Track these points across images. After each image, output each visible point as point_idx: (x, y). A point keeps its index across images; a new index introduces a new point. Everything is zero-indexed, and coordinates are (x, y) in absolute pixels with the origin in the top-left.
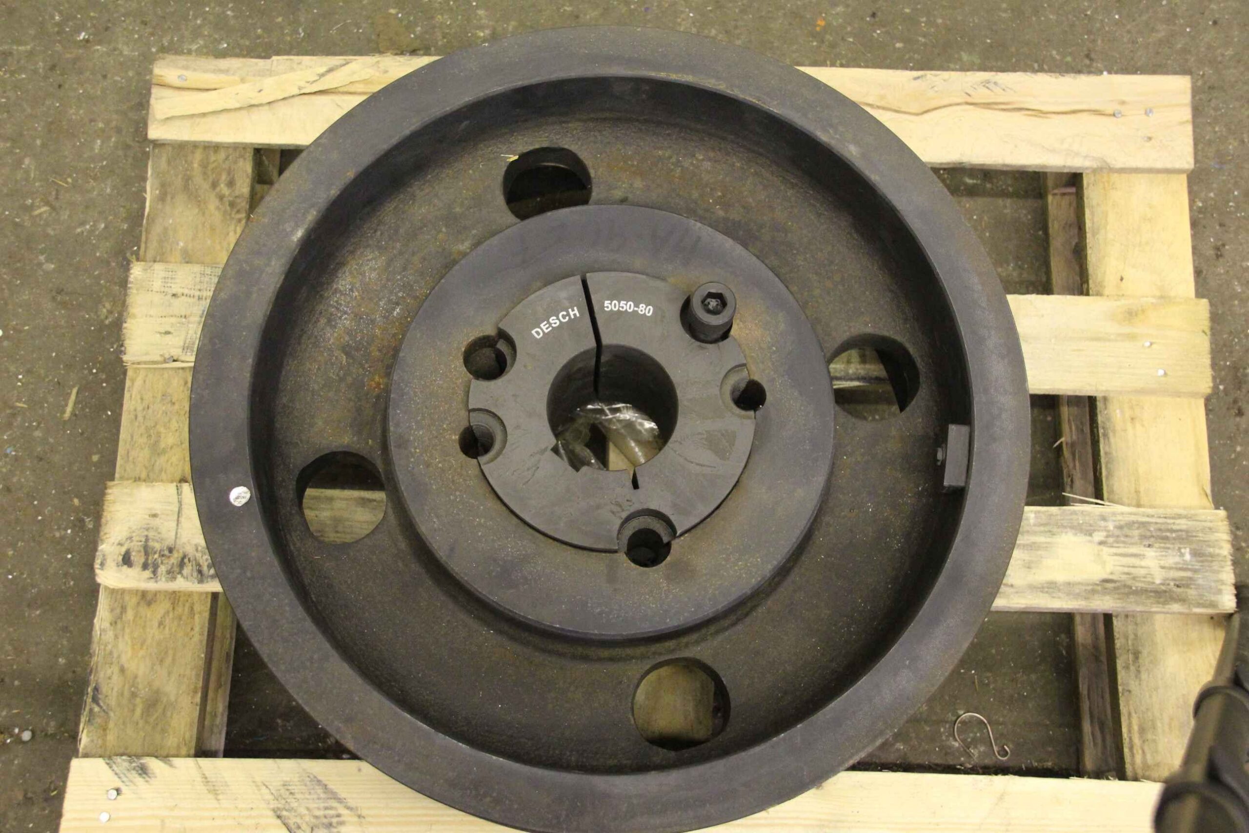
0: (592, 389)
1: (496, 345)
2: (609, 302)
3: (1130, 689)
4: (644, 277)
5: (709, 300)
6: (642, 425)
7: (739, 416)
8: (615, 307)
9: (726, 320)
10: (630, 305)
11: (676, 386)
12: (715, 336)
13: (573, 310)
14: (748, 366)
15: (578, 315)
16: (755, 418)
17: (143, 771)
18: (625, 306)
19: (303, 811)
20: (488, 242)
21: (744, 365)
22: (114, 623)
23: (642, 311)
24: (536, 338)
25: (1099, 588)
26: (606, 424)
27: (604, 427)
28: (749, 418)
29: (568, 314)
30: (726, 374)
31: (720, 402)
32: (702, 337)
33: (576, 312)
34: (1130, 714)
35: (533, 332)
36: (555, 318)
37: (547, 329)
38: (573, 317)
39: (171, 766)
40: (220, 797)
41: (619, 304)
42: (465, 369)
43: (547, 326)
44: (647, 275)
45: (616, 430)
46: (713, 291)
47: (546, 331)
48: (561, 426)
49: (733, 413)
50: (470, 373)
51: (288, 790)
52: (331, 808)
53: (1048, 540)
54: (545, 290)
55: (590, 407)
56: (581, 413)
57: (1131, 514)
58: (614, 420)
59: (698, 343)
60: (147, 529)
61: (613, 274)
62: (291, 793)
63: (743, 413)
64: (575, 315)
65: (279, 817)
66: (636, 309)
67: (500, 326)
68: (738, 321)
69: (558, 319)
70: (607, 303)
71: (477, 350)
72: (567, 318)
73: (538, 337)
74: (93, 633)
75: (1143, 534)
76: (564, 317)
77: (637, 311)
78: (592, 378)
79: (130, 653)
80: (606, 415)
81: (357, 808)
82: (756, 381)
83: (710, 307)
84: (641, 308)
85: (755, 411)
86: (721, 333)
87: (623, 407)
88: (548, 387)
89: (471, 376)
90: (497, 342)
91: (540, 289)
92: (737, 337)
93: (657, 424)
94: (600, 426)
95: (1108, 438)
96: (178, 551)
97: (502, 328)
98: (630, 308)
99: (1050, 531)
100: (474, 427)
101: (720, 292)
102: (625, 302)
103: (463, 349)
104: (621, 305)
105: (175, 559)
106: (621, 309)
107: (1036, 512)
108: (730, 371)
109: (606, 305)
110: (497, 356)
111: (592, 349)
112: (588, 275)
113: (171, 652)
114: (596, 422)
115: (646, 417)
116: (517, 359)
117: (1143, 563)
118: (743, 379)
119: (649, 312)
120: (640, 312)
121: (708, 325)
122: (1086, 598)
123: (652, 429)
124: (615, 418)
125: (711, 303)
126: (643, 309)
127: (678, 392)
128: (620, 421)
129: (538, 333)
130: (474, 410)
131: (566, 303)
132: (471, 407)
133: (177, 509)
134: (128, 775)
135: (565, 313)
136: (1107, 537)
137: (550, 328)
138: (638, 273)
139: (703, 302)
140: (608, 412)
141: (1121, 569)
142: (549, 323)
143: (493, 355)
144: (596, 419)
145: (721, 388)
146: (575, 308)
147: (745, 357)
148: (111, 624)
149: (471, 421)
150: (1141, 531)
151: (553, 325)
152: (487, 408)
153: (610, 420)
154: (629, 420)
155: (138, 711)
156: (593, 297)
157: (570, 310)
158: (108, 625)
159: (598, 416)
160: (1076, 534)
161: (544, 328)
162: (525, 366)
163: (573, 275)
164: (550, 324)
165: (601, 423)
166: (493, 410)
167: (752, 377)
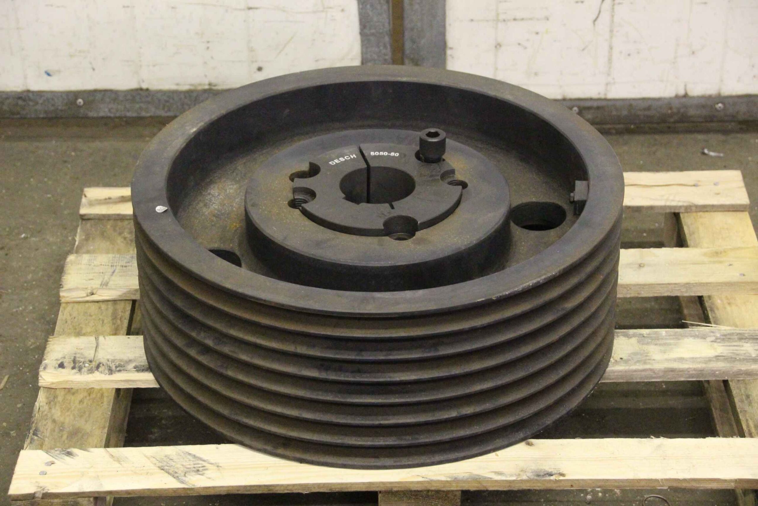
2: (373, 152)
3: (745, 410)
10: (386, 153)
17: (69, 454)
18: (382, 153)
19: (179, 466)
22: (49, 403)
25: (714, 359)
34: (747, 420)
35: (330, 163)
39: (89, 451)
40: (121, 463)
41: (379, 153)
51: (168, 458)
52: (198, 464)
53: (677, 341)
57: (731, 330)
60: (75, 354)
62: (171, 459)
65: (162, 469)
66: (389, 154)
74: (35, 408)
75: (740, 337)
79: (59, 414)
81: (216, 463)
95: (714, 311)
96: (95, 362)
99: (676, 338)
105: (94, 364)
107: (666, 332)
112: (361, 145)
113: (87, 413)
117: (742, 348)
119: (397, 155)
120: (391, 155)
122: (705, 363)
126: (393, 154)
133: (95, 346)
134: (59, 456)
136: (716, 339)
141: (727, 351)
148: (47, 404)
150: (738, 336)
155: (65, 437)
158: (45, 404)
160: (695, 339)
161: (336, 161)
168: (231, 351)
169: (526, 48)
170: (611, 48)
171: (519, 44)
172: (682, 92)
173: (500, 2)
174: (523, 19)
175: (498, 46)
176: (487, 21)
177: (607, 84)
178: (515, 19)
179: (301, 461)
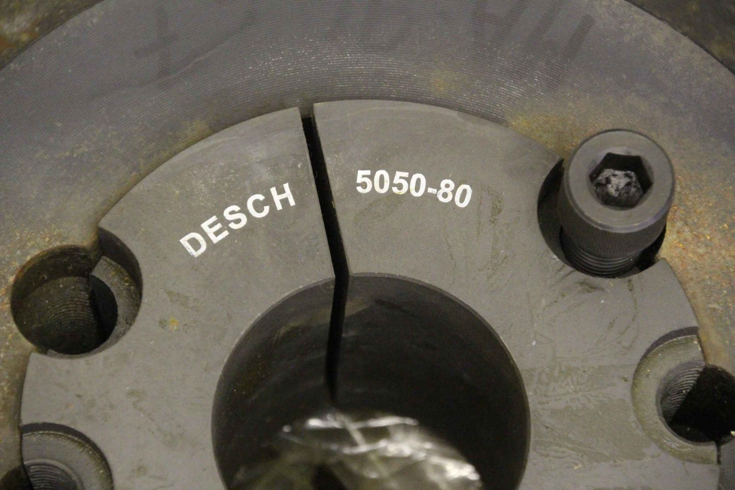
0: (321, 380)
1: (91, 269)
2: (368, 172)
4: (454, 114)
5: (607, 172)
6: (440, 470)
7: (680, 456)
8: (382, 186)
9: (649, 221)
10: (418, 181)
11: (524, 376)
12: (620, 261)
13: (281, 191)
14: (701, 332)
15: (292, 202)
16: (719, 462)
18: (404, 183)
20: (77, 20)
21: (693, 331)
23: (445, 195)
24: (192, 257)
26: (355, 467)
27: (350, 473)
28: (705, 461)
29: (269, 201)
30: (649, 351)
31: (633, 418)
32: (590, 260)
33: (288, 194)
35: (184, 241)
36: (236, 208)
37: (217, 233)
38: (279, 207)
41: (392, 178)
42: (14, 326)
43: (218, 226)
44: (461, 109)
45: (375, 482)
46: (619, 151)
47: (216, 240)
48: (242, 470)
49: (661, 447)
50: (28, 335)
54: (215, 140)
55: (314, 423)
56: (295, 440)
58: (373, 457)
59: (580, 276)
61: (376, 105)
63: (688, 447)
64: (284, 202)
66: (430, 190)
67: (104, 224)
68: (679, 224)
69: (244, 210)
70: (361, 175)
71: (44, 281)
72: (267, 209)
73: (196, 254)
76: (258, 206)
77: (434, 197)
78: (323, 353)
80: (354, 444)
82: (724, 372)
83: (611, 189)
84: (444, 189)
85: (719, 444)
86: (633, 254)
87: (396, 426)
88: (218, 373)
89: (29, 345)
90: (93, 264)
91: (202, 138)
92: (676, 262)
93: (478, 469)
94: (337, 473)
97: (107, 228)
98: (417, 189)
100: (32, 470)
101: (634, 153)
102: (406, 174)
103: (11, 279)
104: (397, 181)
106: (395, 190)
108: (657, 344)
109: (360, 180)
110: (92, 297)
111: (326, 285)
112: (317, 106)
114: (332, 460)
115: (452, 451)
116: (144, 306)
118: (689, 365)
119: (462, 200)
120: (441, 199)
121: (605, 234)
123: (465, 482)
124: (374, 451)
125: (614, 180)
126: (449, 191)
127: (530, 393)
128: (386, 460)
129: (195, 243)
130: (33, 428)
131: (265, 175)
132: (26, 419)
135: (261, 197)
137: (226, 233)
138: (436, 103)
139: (594, 176)
140: (357, 437)
142: (222, 220)
143: (84, 295)
144: (329, 453)
145: (634, 385)
146: (286, 186)
147: (695, 310)
149: (25, 454)
151: (233, 226)
152: (64, 423)
153: (362, 458)
154: (409, 458)
156: (328, 160)
157: (273, 191)
159: (334, 447)
161: (210, 232)
162: (162, 323)
163: (283, 106)
164: (225, 223)
165: (341, 464)
166: (82, 427)
167: (713, 362)
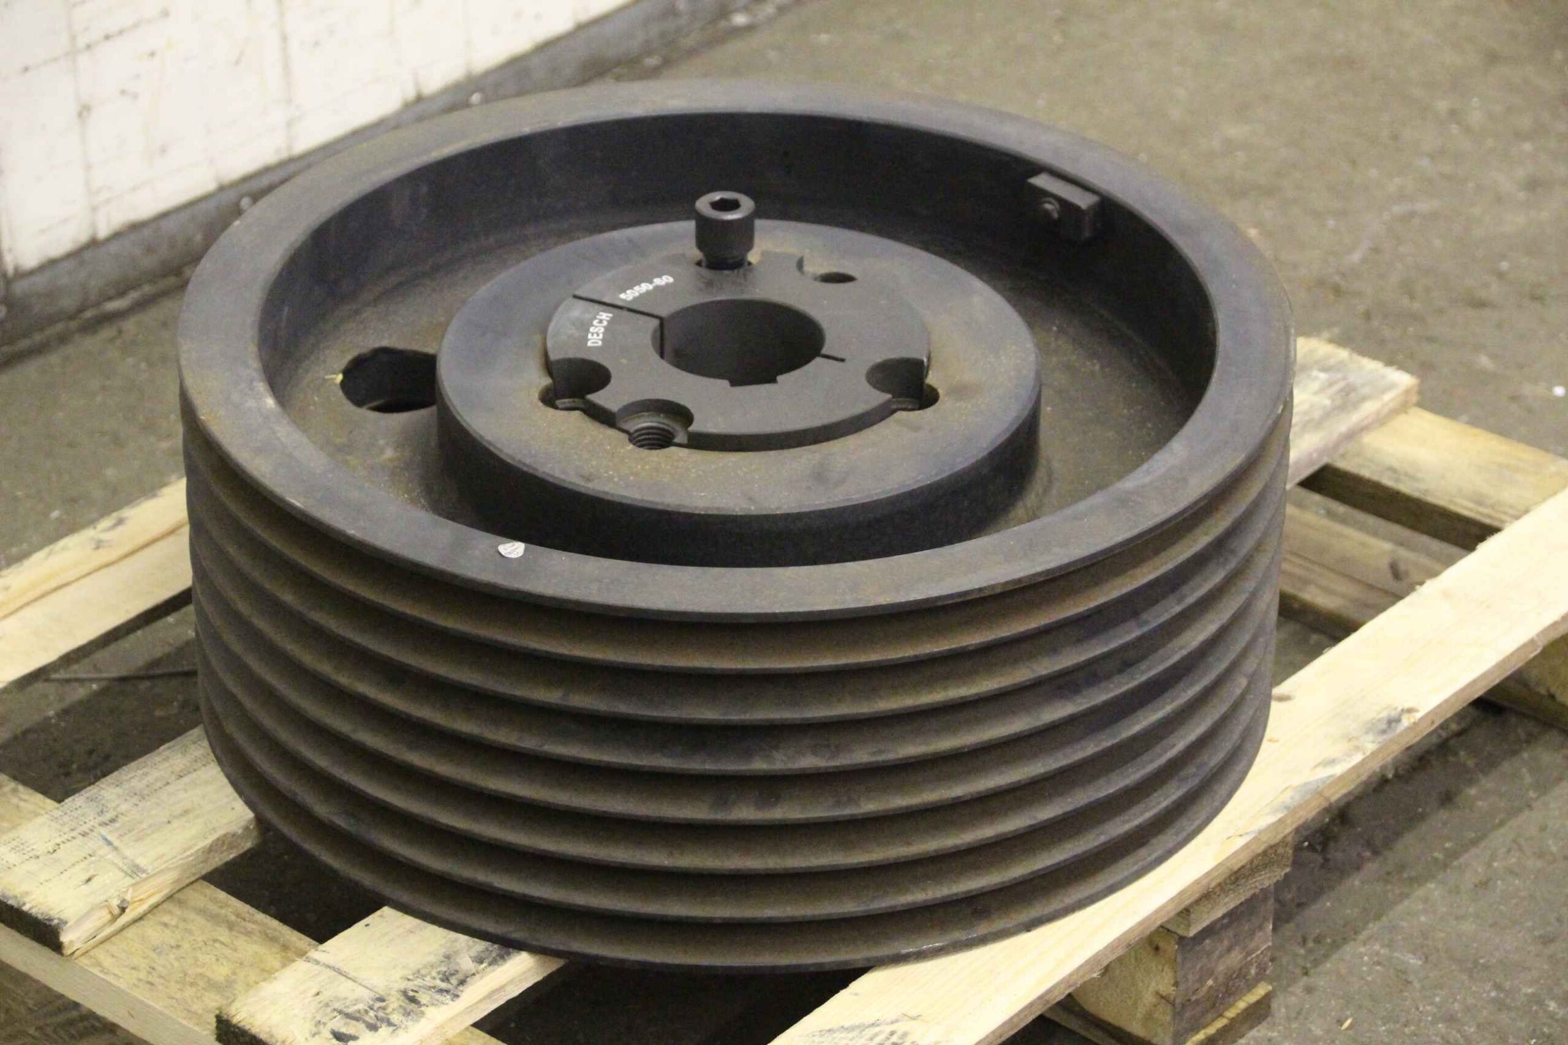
2: (624, 294)
8: (634, 294)
13: (601, 315)
29: (602, 319)
41: (635, 290)
47: (600, 338)
60: (327, 1006)
73: (599, 345)
102: (638, 286)
105: (396, 1002)
157: (599, 317)
168: (874, 753)
169: (135, 96)
170: (284, 39)
171: (123, 92)
172: (411, 94)
173: (74, 5)
174: (121, 32)
175: (84, 111)
176: (56, 60)
177: (289, 124)
178: (107, 37)
179: (1029, 926)
